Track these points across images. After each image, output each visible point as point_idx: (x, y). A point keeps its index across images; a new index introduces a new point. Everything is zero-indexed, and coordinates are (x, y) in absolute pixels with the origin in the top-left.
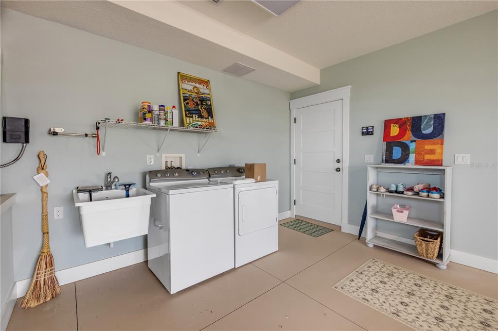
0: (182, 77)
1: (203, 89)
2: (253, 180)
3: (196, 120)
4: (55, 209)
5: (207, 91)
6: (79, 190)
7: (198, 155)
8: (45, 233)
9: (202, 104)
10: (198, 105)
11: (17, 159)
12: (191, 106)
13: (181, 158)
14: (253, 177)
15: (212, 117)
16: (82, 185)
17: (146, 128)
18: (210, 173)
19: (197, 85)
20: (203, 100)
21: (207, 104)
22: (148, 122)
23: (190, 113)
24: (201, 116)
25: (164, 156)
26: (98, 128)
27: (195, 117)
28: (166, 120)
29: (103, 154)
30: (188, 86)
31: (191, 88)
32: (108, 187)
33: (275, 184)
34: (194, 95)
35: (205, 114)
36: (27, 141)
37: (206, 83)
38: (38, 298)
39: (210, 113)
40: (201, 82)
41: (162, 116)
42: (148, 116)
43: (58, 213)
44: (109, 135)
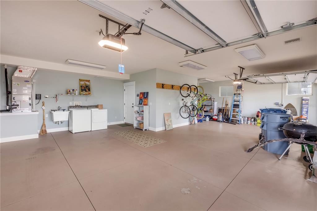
0: (80, 80)
1: (87, 83)
2: (98, 109)
3: (84, 92)
4: (46, 115)
5: (89, 84)
6: (52, 110)
7: (86, 102)
8: (44, 120)
9: (87, 88)
10: (85, 88)
11: (38, 103)
12: (83, 88)
13: (80, 103)
14: (98, 108)
15: (90, 91)
16: (52, 109)
17: (69, 95)
18: (88, 107)
19: (85, 82)
20: (87, 86)
21: (88, 88)
22: (69, 94)
23: (82, 90)
24: (86, 91)
25: (74, 102)
26: (57, 96)
27: (84, 91)
28: (74, 93)
29: (58, 102)
30: (82, 83)
31: (83, 83)
32: (59, 110)
33: (106, 110)
34: (84, 85)
35: (87, 90)
36: (41, 99)
37: (89, 81)
38: (43, 133)
39: (89, 90)
40: (87, 81)
41: (73, 93)
42: (69, 93)
43: (47, 116)
44: (59, 98)
